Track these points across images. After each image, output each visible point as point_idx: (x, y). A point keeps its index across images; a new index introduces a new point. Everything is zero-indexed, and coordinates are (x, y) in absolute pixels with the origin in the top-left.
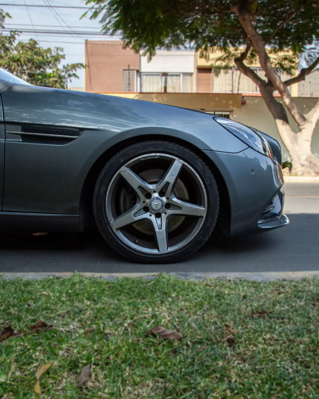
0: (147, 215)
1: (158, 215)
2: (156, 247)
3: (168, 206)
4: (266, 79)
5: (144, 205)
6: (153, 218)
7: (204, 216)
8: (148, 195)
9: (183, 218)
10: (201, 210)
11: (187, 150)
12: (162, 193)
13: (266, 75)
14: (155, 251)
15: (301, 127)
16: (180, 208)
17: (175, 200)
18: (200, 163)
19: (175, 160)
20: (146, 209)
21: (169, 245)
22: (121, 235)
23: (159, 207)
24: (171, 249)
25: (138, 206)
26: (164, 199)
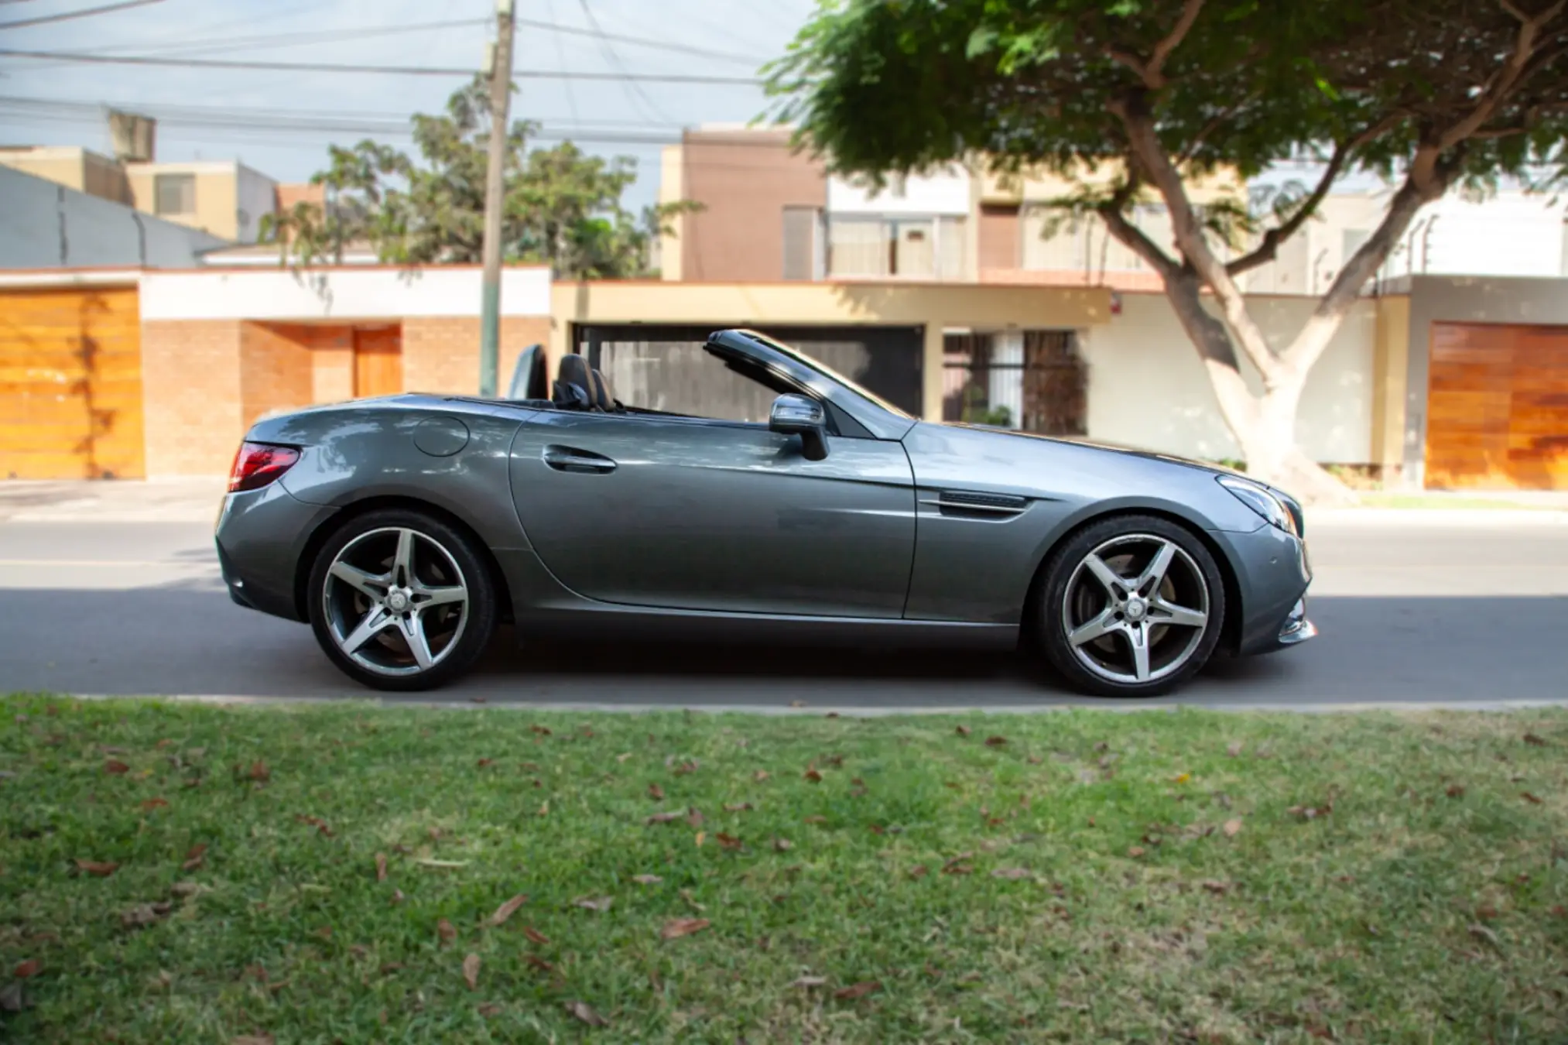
0: (1119, 625)
1: (1136, 625)
2: (1133, 671)
3: (1151, 611)
4: (1175, 256)
5: (1116, 610)
6: (1129, 629)
7: (1204, 624)
8: (1123, 596)
9: (1166, 629)
10: (1199, 617)
11: (1181, 530)
12: (1143, 593)
13: (1177, 244)
14: (1131, 678)
15: (1270, 384)
16: (1170, 614)
17: (1162, 602)
18: (1201, 549)
19: (1163, 544)
20: (1119, 616)
21: (1153, 667)
22: (1081, 654)
23: (1139, 612)
24: (1157, 674)
25: (1108, 611)
26: (1146, 600)
